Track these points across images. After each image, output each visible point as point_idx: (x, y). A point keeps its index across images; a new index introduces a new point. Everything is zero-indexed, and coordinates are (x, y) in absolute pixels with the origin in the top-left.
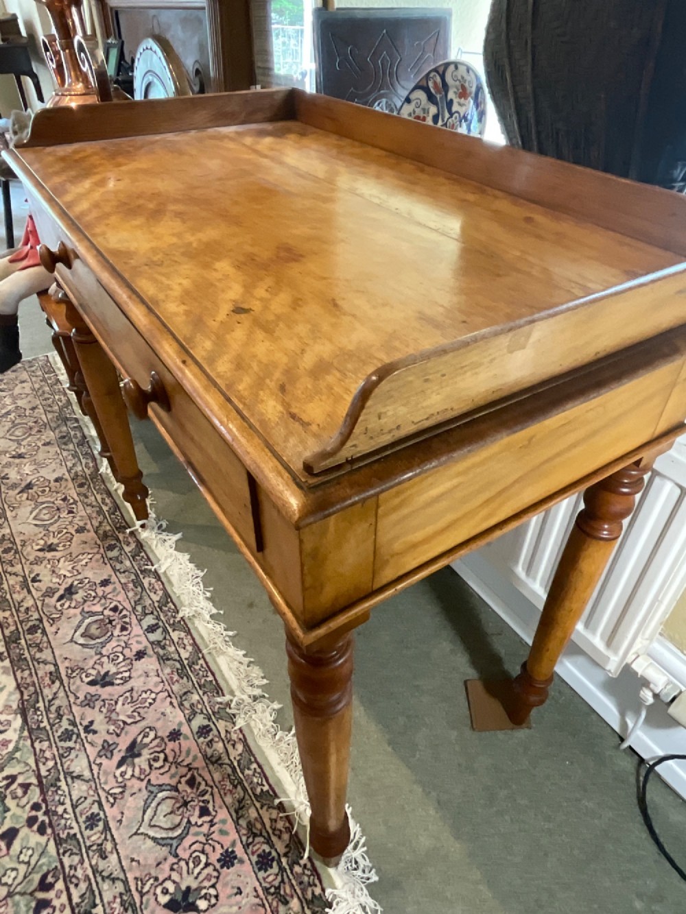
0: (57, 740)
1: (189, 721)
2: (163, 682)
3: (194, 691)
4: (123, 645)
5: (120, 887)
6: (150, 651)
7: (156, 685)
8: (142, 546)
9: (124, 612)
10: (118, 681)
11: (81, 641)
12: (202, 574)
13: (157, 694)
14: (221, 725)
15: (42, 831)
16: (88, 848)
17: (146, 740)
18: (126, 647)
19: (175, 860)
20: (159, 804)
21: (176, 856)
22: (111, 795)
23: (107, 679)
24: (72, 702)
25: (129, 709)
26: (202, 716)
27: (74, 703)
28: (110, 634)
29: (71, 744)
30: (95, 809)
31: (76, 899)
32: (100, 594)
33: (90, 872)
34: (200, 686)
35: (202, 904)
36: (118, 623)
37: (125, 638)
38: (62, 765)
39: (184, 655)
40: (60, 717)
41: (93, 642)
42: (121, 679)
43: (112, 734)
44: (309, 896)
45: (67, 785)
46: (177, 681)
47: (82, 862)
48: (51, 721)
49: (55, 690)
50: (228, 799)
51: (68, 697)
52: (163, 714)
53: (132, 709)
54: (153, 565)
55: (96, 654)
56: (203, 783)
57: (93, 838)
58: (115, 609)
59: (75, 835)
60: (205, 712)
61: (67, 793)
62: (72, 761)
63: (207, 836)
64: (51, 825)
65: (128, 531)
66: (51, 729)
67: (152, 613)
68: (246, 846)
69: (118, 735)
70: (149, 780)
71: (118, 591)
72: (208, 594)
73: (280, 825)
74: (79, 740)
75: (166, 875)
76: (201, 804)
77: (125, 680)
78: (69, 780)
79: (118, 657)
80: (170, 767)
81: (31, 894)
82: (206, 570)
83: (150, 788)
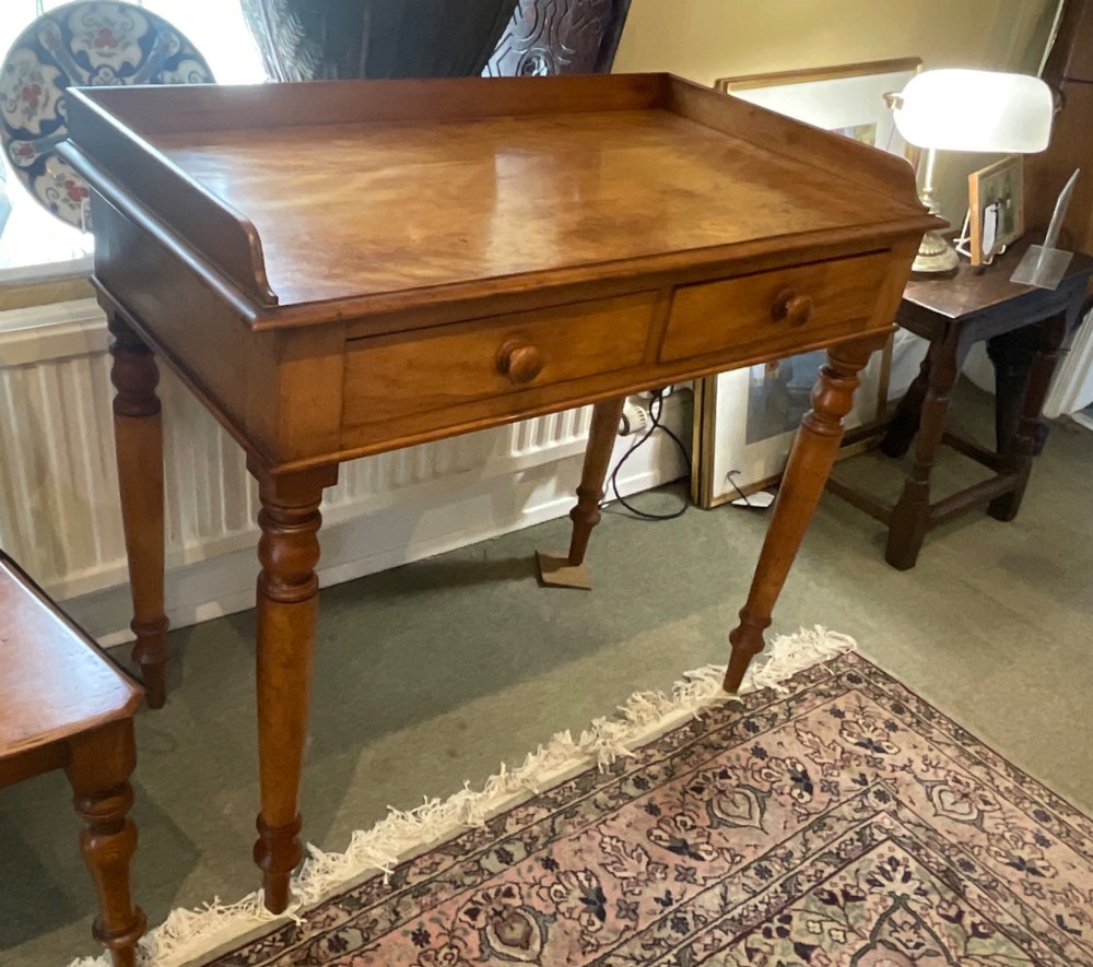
0: (688, 935)
1: (631, 798)
2: (586, 832)
3: (592, 798)
4: (536, 887)
5: (809, 834)
6: (544, 854)
7: (592, 838)
8: (337, 897)
9: (479, 898)
10: (594, 883)
11: (536, 947)
12: (396, 812)
13: (604, 836)
14: (630, 768)
15: (788, 919)
16: (788, 870)
17: (665, 836)
18: (540, 883)
19: (774, 792)
20: (728, 815)
21: (770, 792)
22: (733, 860)
23: (593, 897)
24: (634, 933)
25: (629, 863)
26: (623, 786)
27: (635, 929)
28: (519, 911)
29: (689, 917)
30: (751, 872)
31: (831, 869)
32: (446, 939)
33: (807, 863)
34: (585, 793)
35: (800, 768)
36: (500, 903)
37: (525, 888)
38: (717, 919)
39: (543, 813)
40: (657, 942)
41: (536, 931)
42: (589, 880)
43: (666, 874)
44: (765, 700)
45: (735, 908)
46: (583, 817)
47: (801, 872)
48: (665, 950)
49: (620, 960)
50: (707, 756)
51: (627, 941)
52: (628, 826)
53: (629, 859)
54: (383, 874)
55: (556, 920)
56: (696, 780)
57: (777, 867)
58: (473, 914)
59: (781, 885)
60: (618, 784)
61: (744, 905)
62: (708, 911)
63: (745, 769)
64: (780, 912)
65: (299, 921)
66: (675, 947)
67: (478, 862)
68: (744, 741)
69: (666, 867)
70: (708, 827)
71: (438, 915)
72: (436, 801)
73: (719, 717)
74: (682, 909)
75: (788, 797)
76: (717, 778)
77: (590, 874)
78: (730, 907)
79: (556, 891)
80: (689, 810)
81: (843, 909)
82: (389, 807)
83: (715, 824)
